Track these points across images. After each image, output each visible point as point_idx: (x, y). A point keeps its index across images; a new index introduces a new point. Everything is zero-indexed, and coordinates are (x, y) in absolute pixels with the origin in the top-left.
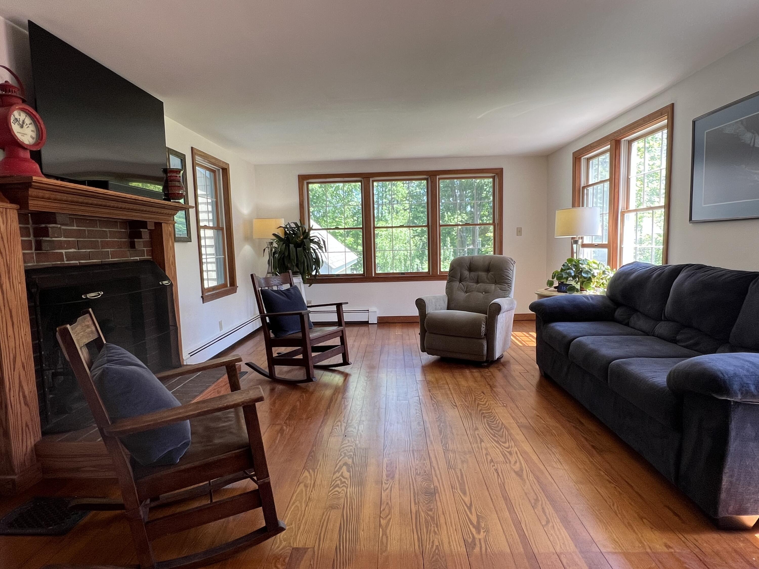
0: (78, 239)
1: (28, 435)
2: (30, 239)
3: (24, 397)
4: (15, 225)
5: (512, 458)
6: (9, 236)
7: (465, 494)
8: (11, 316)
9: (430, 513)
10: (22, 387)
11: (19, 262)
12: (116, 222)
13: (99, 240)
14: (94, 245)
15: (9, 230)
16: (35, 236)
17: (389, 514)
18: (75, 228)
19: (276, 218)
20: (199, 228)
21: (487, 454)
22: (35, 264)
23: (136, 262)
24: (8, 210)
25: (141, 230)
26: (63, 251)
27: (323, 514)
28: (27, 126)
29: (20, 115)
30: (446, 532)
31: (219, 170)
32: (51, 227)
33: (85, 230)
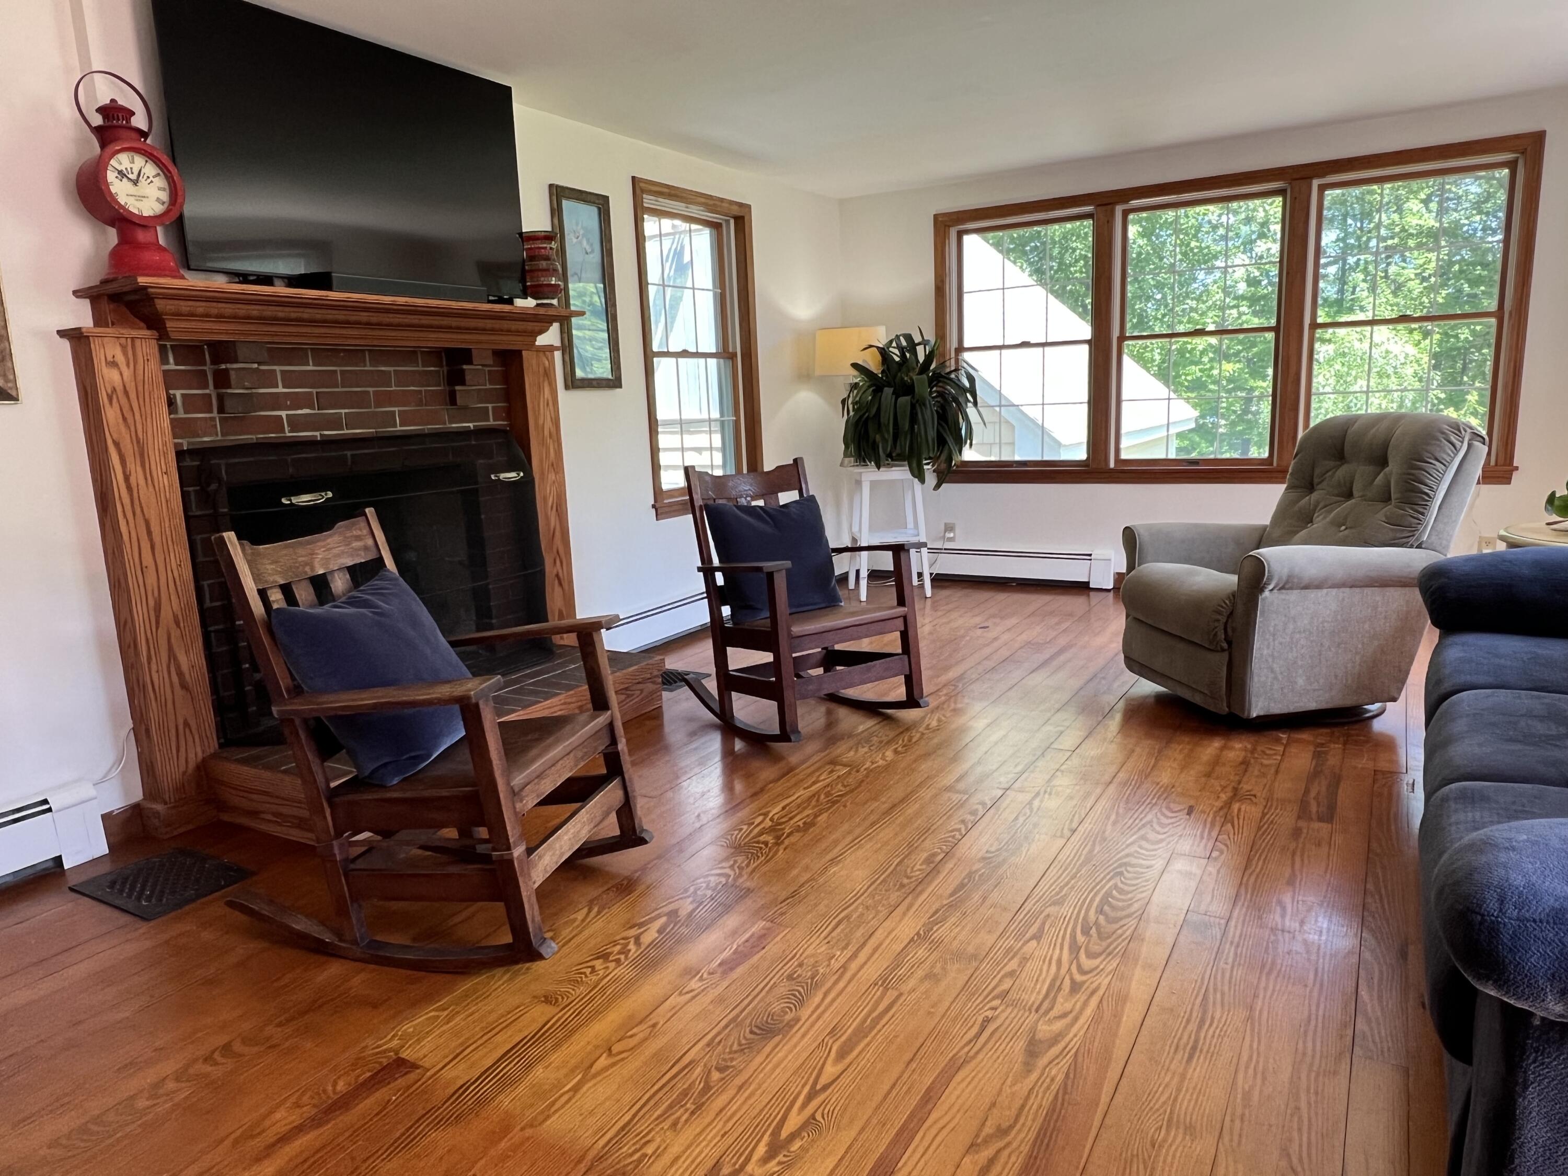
0: (319, 390)
1: (190, 739)
2: (207, 391)
3: (180, 674)
4: (153, 368)
5: (1066, 1000)
6: (140, 389)
7: (841, 1055)
8: (149, 533)
9: (716, 1075)
10: (175, 659)
11: (163, 434)
12: (415, 352)
13: (371, 390)
14: (360, 400)
15: (140, 377)
16: (216, 387)
17: (629, 1050)
18: (310, 368)
19: (858, 326)
20: (649, 356)
21: (1011, 974)
22: (220, 438)
23: (466, 433)
24: (138, 342)
25: (465, 367)
26: (283, 414)
27: (518, 1007)
28: (149, 181)
29: (133, 162)
30: (698, 1130)
31: (728, 222)
32: (233, 369)
33: (335, 371)
